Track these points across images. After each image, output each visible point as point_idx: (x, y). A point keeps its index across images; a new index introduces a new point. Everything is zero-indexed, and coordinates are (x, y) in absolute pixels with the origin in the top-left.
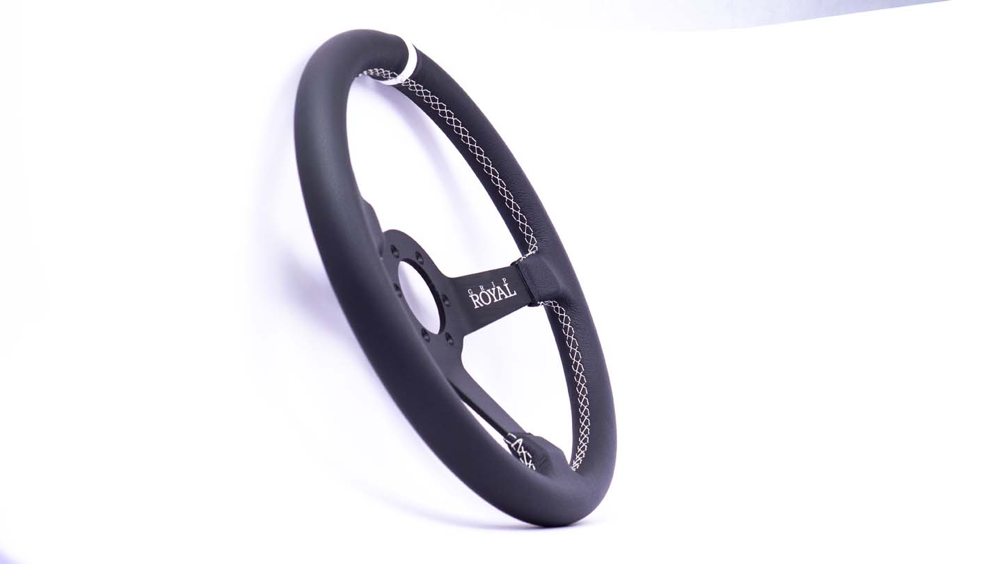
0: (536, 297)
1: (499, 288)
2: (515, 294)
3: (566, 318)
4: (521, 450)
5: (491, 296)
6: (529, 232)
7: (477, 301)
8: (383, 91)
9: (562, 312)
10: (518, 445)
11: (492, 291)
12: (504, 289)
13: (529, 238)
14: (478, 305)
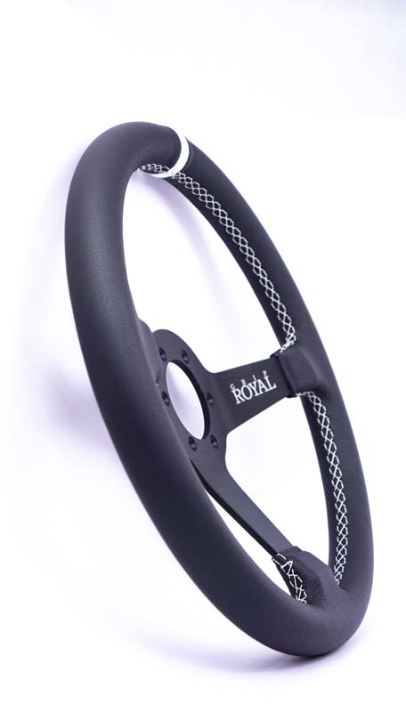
0: (294, 388)
1: (259, 381)
2: (275, 386)
3: (322, 408)
4: (291, 573)
5: (253, 391)
6: (287, 321)
7: (239, 395)
8: (155, 185)
9: (317, 402)
10: (288, 566)
11: (253, 385)
12: (264, 382)
13: (287, 327)
14: (240, 400)
